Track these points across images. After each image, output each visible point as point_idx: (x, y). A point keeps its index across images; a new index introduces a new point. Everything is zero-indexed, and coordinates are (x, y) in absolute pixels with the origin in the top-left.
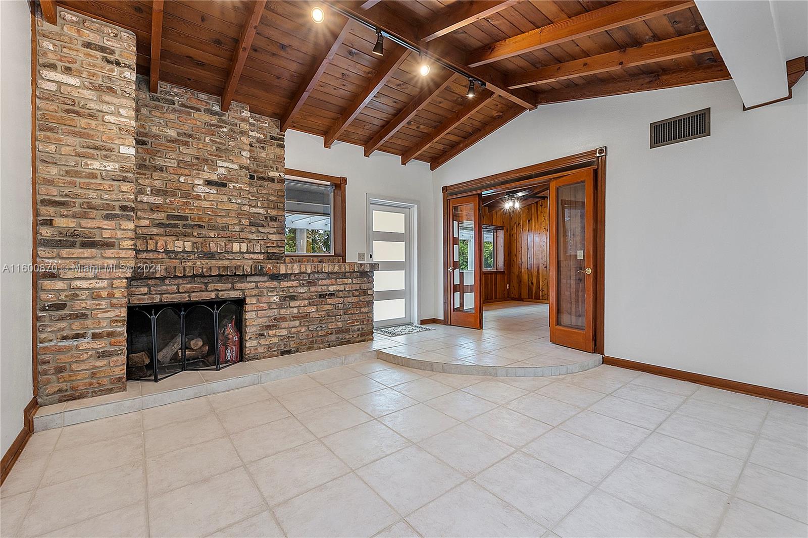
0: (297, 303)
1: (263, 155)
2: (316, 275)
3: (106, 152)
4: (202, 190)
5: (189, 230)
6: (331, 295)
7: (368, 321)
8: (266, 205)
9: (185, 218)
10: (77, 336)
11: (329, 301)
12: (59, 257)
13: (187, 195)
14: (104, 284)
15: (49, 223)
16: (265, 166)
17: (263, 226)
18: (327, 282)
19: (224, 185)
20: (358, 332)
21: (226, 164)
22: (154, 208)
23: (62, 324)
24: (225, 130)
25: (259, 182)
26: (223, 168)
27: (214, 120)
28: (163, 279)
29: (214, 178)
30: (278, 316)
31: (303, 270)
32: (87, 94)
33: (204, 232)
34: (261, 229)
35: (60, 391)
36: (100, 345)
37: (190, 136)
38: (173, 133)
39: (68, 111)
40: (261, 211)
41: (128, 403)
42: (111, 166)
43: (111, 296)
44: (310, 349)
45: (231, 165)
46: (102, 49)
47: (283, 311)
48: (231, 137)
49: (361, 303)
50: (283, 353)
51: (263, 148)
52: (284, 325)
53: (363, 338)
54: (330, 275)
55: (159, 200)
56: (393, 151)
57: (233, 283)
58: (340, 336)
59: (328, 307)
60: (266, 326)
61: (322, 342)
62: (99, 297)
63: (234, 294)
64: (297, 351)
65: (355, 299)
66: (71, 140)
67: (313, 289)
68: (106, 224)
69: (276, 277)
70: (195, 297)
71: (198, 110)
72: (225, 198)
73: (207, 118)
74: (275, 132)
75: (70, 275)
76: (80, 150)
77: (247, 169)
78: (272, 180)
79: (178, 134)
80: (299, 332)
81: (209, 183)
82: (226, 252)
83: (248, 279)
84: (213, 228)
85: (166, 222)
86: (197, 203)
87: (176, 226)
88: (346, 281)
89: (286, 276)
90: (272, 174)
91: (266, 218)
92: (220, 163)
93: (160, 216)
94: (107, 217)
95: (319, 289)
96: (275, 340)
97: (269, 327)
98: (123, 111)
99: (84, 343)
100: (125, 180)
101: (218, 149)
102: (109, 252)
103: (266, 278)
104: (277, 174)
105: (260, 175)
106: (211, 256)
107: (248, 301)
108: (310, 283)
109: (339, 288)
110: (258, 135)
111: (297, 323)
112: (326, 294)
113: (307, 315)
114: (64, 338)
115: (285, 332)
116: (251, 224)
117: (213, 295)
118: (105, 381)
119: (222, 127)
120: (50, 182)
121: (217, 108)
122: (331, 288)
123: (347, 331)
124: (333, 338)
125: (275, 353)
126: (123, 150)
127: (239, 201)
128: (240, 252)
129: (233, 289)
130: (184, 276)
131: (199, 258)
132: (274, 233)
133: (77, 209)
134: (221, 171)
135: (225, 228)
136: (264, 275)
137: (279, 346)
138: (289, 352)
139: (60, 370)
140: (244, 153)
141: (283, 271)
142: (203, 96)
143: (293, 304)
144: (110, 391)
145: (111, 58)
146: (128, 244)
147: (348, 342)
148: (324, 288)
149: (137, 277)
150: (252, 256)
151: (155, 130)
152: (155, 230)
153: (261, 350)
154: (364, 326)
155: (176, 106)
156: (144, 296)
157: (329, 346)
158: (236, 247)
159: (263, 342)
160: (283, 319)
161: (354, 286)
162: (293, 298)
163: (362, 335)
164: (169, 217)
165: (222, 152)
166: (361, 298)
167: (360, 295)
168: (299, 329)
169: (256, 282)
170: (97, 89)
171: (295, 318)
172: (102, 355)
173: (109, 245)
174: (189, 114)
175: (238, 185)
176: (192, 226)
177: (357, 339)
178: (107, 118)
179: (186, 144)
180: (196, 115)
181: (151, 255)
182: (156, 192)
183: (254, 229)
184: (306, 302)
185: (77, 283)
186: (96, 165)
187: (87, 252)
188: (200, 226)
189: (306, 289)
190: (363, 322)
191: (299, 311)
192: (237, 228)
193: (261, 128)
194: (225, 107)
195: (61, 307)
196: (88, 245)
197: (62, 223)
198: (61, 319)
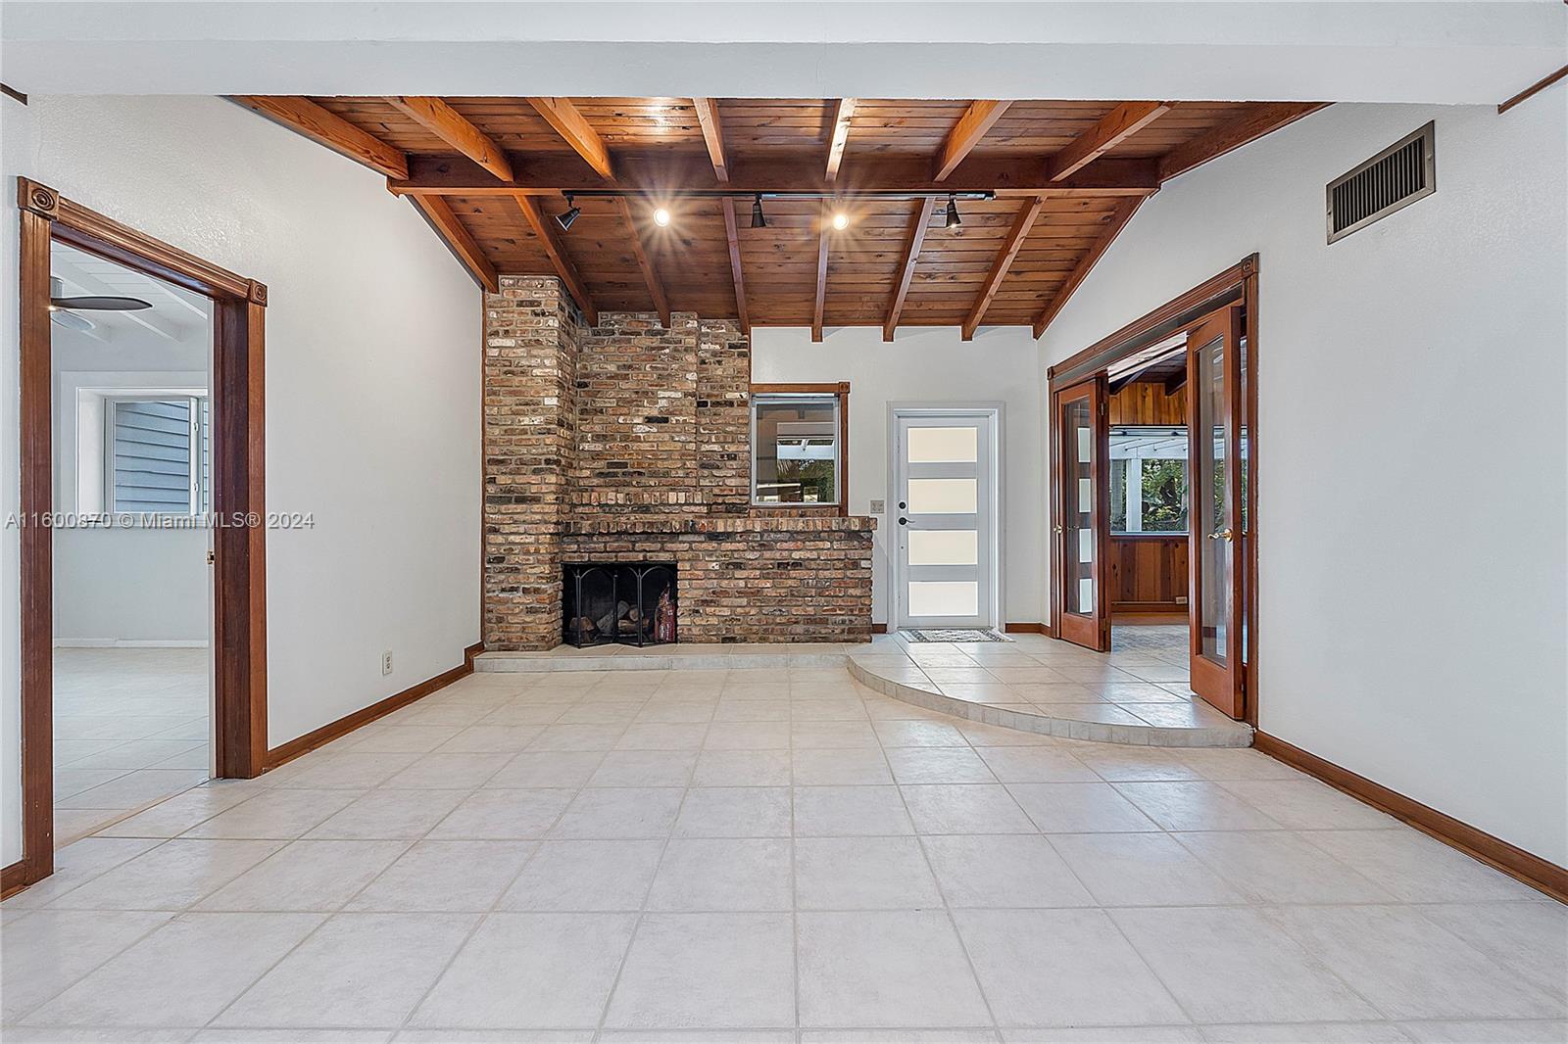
0: (744, 574)
1: (719, 372)
2: (772, 535)
3: (533, 405)
4: (641, 429)
5: (627, 479)
6: (797, 565)
7: (861, 610)
8: (722, 439)
9: (625, 465)
10: (512, 589)
11: (793, 574)
12: (499, 512)
13: (626, 438)
14: (532, 539)
15: (493, 481)
16: (722, 387)
17: (718, 468)
18: (791, 545)
19: (666, 420)
20: (843, 627)
21: (667, 394)
22: (596, 456)
23: (502, 577)
24: (667, 351)
25: (713, 410)
26: (665, 397)
27: (656, 341)
28: (590, 535)
29: (655, 413)
30: (718, 590)
31: (750, 527)
32: (521, 352)
33: (643, 480)
34: (715, 472)
35: (499, 640)
36: (528, 599)
37: (630, 367)
38: (612, 368)
39: (506, 373)
40: (716, 448)
41: (541, 662)
42: (538, 420)
43: (537, 551)
44: (763, 640)
45: (673, 395)
46: (532, 303)
47: (724, 583)
48: (674, 358)
49: (848, 581)
50: (725, 640)
51: (719, 362)
52: (725, 601)
53: (851, 637)
54: (793, 535)
55: (598, 447)
56: (941, 321)
57: (663, 543)
58: (812, 628)
59: (790, 582)
60: (702, 601)
61: (782, 634)
62: (528, 553)
63: (664, 557)
64: (745, 640)
65: (839, 574)
66: (509, 400)
67: (767, 554)
68: (534, 479)
69: (714, 536)
70: (623, 557)
71: (639, 334)
72: (667, 437)
73: (645, 341)
74: (736, 337)
75: (507, 529)
76: (515, 408)
77: (693, 395)
78: (731, 404)
79: (618, 367)
80: (747, 614)
81: (649, 420)
82: (662, 504)
83: (681, 538)
84: (653, 475)
85: (607, 471)
86: (635, 446)
87: (615, 475)
88: (820, 544)
89: (728, 536)
90: (729, 396)
91: (722, 456)
92: (661, 394)
93: (600, 464)
94: (535, 472)
95: (778, 555)
96: (714, 621)
97: (706, 603)
98: (547, 362)
99: (518, 596)
100: (549, 432)
101: (660, 377)
102: (536, 507)
103: (702, 538)
104: (737, 395)
105: (714, 399)
106: (645, 509)
107: (680, 566)
108: (763, 546)
109: (808, 555)
110: (712, 347)
111: (744, 601)
112: (788, 564)
113: (759, 591)
114: (503, 590)
115: (727, 612)
116: (703, 466)
117: (641, 557)
118: (532, 637)
119: (664, 348)
120: (493, 442)
121: (659, 326)
122: (796, 555)
123: (824, 622)
124: (799, 629)
125: (715, 638)
126: (548, 401)
127: (683, 438)
128: (677, 504)
129: (662, 550)
130: (608, 534)
131: (633, 512)
132: (732, 476)
133: (513, 466)
134: (663, 403)
135: (666, 474)
136: (699, 533)
137: (719, 629)
138: (732, 640)
139: (500, 620)
140: (689, 376)
141: (721, 529)
142: (643, 316)
143: (738, 574)
144: (535, 648)
145: (538, 310)
146: (551, 498)
147: (825, 640)
148: (785, 554)
149: (565, 532)
150: (693, 508)
151: (595, 368)
152: (595, 481)
153: (695, 631)
154: (853, 618)
155: (617, 335)
156: (574, 553)
157: (793, 641)
158: (672, 497)
159: (698, 621)
160: (725, 593)
161: (835, 553)
162: (738, 566)
163: (850, 631)
164: (611, 465)
165: (664, 379)
166: (848, 573)
167: (846, 568)
168: (747, 609)
169: (690, 543)
170: (527, 344)
171: (741, 594)
172: (531, 611)
173: (536, 500)
174: (629, 341)
175: (681, 418)
176: (631, 474)
177: (841, 637)
178: (536, 372)
179: (625, 377)
180: (635, 340)
181: (587, 510)
182: (598, 438)
183: (706, 472)
184: (758, 572)
185: (512, 538)
186: (526, 421)
187: (520, 508)
188: (640, 474)
189: (757, 554)
190: (852, 611)
191: (746, 585)
192: (681, 473)
193: (717, 337)
194: (666, 324)
195: (501, 560)
196: (520, 500)
197: (502, 480)
198: (501, 572)
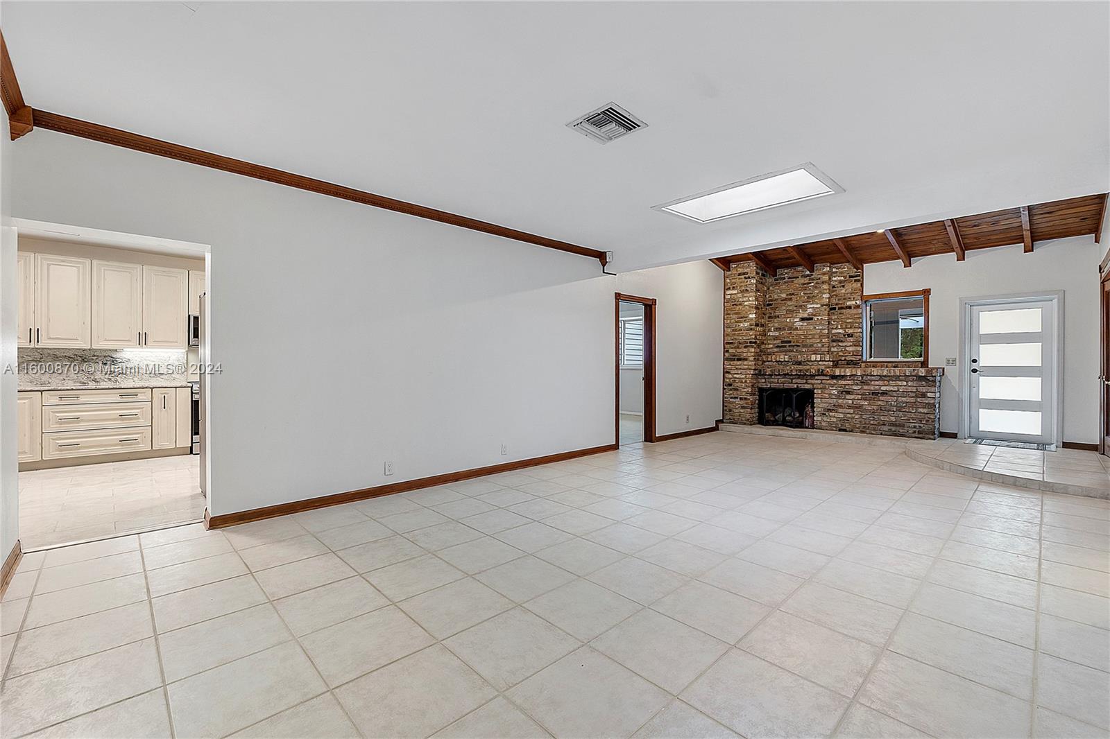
0: (852, 397)
1: (843, 291)
2: (869, 377)
3: (745, 318)
4: (798, 324)
5: (791, 348)
6: (884, 393)
7: (927, 421)
8: (844, 326)
9: (790, 342)
10: (735, 398)
11: (881, 398)
12: (730, 365)
13: (790, 329)
14: (744, 376)
15: (728, 351)
16: (844, 299)
17: (842, 341)
18: (881, 383)
19: (811, 319)
20: (914, 429)
21: (812, 306)
22: (776, 338)
23: (731, 392)
24: (812, 284)
25: (839, 311)
26: (811, 308)
27: (806, 280)
28: (771, 375)
29: (806, 316)
30: (837, 404)
31: (854, 373)
32: (739, 295)
33: (799, 349)
34: (840, 344)
35: (730, 419)
36: (742, 402)
37: (793, 294)
38: (784, 296)
39: (733, 305)
40: (841, 331)
41: (746, 429)
42: (746, 324)
43: (746, 382)
44: (862, 432)
45: (815, 306)
46: (744, 274)
47: (840, 401)
48: (816, 287)
49: (919, 404)
50: (840, 430)
51: (843, 286)
52: (840, 410)
53: (920, 436)
54: (881, 377)
55: (777, 333)
57: (807, 380)
58: (893, 429)
59: (880, 403)
60: (828, 409)
61: (874, 430)
62: (742, 382)
63: (807, 387)
64: (851, 431)
65: (913, 400)
66: (734, 316)
67: (865, 387)
68: (745, 350)
69: (833, 377)
70: (787, 386)
71: (798, 277)
72: (812, 327)
73: (801, 281)
74: (853, 271)
75: (733, 372)
76: (737, 320)
77: (826, 305)
78: (850, 307)
79: (787, 295)
80: (853, 418)
81: (803, 319)
82: (808, 361)
83: (816, 378)
84: (804, 346)
85: (780, 345)
86: (795, 332)
87: (785, 346)
88: (900, 383)
89: (843, 377)
90: (849, 303)
91: (844, 335)
92: (809, 306)
93: (778, 342)
94: (745, 347)
95: (872, 388)
96: (835, 420)
97: (829, 410)
98: (750, 299)
99: (737, 401)
100: (751, 329)
101: (808, 298)
102: (745, 363)
103: (828, 378)
104: (854, 302)
105: (840, 306)
106: (799, 363)
107: (815, 391)
108: (863, 383)
109: (892, 388)
110: (839, 278)
111: (852, 411)
112: (878, 393)
113: (861, 406)
114: (731, 398)
115: (841, 416)
116: (833, 341)
117: (795, 386)
118: (744, 419)
119: (810, 283)
120: (728, 335)
121: (808, 273)
122: (883, 388)
123: (902, 426)
124: (886, 428)
125: (834, 429)
126: (751, 316)
127: (821, 327)
128: (816, 361)
129: (806, 383)
130: (779, 375)
131: (793, 364)
132: (851, 346)
133: (736, 345)
134: (810, 310)
135: (811, 346)
136: (826, 375)
137: (838, 424)
138: (845, 430)
139: (730, 410)
140: (824, 296)
141: (837, 374)
142: (800, 269)
143: (848, 397)
144: (745, 424)
145: (747, 276)
146: (752, 358)
147: (902, 436)
148: (877, 387)
149: (759, 374)
150: (824, 363)
151: (776, 297)
152: (775, 350)
153: (824, 424)
154: (922, 425)
155: (786, 280)
156: (763, 383)
157: (881, 434)
158: (813, 357)
159: (825, 419)
160: (841, 406)
161: (910, 388)
162: (848, 393)
163: (919, 433)
164: (783, 342)
165: (811, 299)
166: (919, 400)
167: (917, 396)
168: (853, 415)
169: (822, 380)
170: (742, 292)
171: (850, 407)
172: (743, 407)
173: (746, 359)
174: (792, 281)
175: (820, 318)
176: (793, 346)
177: (913, 435)
178: (746, 303)
179: (791, 299)
180: (796, 281)
181: (770, 363)
182: (776, 329)
183: (835, 344)
184: (860, 397)
185: (735, 376)
186: (742, 325)
187: (739, 363)
188: (798, 346)
189: (860, 387)
190: (921, 421)
191: (853, 403)
192: (819, 345)
193: (842, 273)
194: (812, 271)
195: (731, 385)
196: (739, 360)
197: (731, 351)
198: (731, 390)
